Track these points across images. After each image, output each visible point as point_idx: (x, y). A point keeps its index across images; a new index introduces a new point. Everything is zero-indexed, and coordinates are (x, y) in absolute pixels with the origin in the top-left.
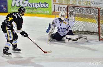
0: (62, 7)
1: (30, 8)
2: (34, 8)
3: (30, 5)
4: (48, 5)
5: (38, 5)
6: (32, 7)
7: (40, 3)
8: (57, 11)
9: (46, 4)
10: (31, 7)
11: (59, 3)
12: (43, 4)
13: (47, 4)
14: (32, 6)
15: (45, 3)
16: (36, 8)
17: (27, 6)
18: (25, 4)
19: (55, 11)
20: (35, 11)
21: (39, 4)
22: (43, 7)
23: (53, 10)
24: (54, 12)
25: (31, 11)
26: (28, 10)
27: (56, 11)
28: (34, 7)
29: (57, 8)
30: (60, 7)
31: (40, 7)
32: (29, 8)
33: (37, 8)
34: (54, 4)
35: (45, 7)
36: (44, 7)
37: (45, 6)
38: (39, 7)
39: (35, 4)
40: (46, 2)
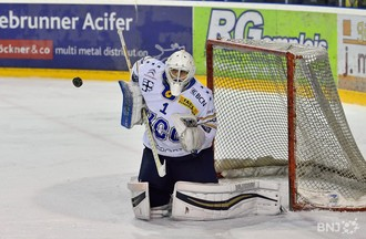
4: (326, 47)
7: (302, 37)
8: (355, 74)
9: (319, 41)
11: (360, 37)
15: (317, 38)
19: (349, 73)
21: (299, 41)
23: (341, 71)
24: (345, 75)
27: (351, 71)
29: (353, 63)
30: (364, 58)
34: (345, 41)
40: (319, 35)
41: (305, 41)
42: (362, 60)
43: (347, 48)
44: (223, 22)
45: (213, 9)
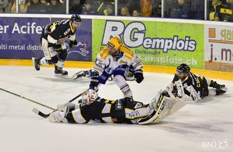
0: (230, 51)
1: (150, 50)
2: (158, 50)
3: (150, 43)
4: (195, 45)
5: (169, 44)
6: (155, 48)
7: (176, 38)
8: (219, 60)
9: (189, 41)
10: (151, 48)
11: (223, 39)
12: (182, 42)
13: (194, 43)
14: (153, 47)
15: (187, 39)
16: (165, 50)
17: (143, 44)
18: (137, 39)
19: (214, 60)
20: (162, 58)
21: (173, 41)
22: (183, 49)
23: (207, 58)
24: (211, 61)
25: (152, 58)
26: (144, 55)
27: (216, 59)
28: (160, 48)
29: (217, 54)
30: (226, 51)
31: (174, 48)
32: (147, 50)
33: (166, 52)
34: (210, 41)
35: (188, 50)
36: (186, 48)
37: (189, 46)
38: (171, 49)
39: (162, 41)
40: (189, 37)
41: (178, 41)
42: (224, 52)
43: (212, 45)
44: (114, 29)
45: (107, 21)
